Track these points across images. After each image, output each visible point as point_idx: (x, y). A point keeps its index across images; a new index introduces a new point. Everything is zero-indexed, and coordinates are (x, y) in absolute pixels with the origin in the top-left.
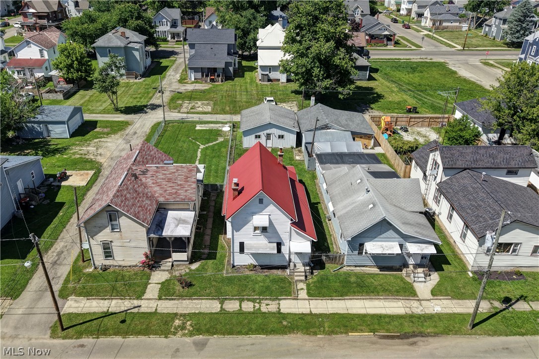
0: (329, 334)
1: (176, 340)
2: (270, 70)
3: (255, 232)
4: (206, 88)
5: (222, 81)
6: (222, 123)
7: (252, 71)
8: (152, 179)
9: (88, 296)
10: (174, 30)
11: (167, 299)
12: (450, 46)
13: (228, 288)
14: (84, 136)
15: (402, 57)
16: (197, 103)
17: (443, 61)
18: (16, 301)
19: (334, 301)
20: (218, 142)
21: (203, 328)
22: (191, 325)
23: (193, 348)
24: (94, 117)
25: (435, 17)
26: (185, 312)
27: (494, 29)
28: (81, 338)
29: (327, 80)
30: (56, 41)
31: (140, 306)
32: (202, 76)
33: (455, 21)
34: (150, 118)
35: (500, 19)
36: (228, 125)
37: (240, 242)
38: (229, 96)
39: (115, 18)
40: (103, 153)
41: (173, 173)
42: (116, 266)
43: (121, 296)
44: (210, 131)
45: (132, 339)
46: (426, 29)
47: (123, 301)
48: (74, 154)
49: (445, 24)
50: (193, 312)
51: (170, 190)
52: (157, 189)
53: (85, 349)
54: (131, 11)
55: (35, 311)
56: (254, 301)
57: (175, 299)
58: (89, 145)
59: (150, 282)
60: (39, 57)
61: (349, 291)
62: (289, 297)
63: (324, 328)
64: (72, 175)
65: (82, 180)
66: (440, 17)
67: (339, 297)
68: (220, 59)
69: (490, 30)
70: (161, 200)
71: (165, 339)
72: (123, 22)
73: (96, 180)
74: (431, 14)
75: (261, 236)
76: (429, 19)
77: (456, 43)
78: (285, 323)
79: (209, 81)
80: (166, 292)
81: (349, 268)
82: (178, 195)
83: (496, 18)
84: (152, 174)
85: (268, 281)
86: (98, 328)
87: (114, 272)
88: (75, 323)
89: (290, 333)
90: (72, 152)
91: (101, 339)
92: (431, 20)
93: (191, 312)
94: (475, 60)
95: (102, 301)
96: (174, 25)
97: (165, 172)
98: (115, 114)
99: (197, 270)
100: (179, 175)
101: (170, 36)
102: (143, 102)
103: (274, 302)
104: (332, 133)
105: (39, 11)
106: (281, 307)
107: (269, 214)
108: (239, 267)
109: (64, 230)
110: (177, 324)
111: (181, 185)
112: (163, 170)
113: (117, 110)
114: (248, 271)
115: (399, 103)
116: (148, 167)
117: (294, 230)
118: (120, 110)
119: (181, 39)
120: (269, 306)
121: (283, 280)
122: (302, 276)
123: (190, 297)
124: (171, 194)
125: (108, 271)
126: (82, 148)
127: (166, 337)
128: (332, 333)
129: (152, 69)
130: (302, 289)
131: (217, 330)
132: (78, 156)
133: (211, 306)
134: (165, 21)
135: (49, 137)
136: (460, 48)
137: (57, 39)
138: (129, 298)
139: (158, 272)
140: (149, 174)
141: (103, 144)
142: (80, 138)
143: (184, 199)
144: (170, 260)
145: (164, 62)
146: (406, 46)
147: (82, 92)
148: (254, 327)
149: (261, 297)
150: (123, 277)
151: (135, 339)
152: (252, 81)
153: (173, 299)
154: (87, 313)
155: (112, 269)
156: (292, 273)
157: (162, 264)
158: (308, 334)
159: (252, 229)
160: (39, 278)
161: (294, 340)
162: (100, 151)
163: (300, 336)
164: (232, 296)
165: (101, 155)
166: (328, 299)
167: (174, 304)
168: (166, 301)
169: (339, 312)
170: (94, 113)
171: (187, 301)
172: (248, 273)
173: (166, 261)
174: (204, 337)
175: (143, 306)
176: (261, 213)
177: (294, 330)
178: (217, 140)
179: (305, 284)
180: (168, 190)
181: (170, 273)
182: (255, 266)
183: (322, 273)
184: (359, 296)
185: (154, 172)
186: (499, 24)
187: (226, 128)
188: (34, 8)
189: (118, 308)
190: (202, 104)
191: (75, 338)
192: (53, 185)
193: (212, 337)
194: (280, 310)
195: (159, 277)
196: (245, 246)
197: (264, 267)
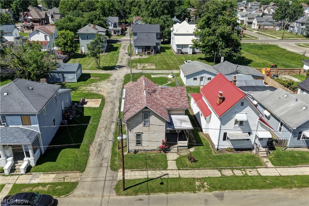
0: (300, 188)
1: (201, 194)
2: (182, 47)
3: (235, 126)
4: (147, 57)
5: (154, 54)
6: (166, 74)
7: (169, 49)
8: (160, 95)
9: (131, 169)
10: (115, 29)
11: (184, 169)
12: (273, 37)
13: (221, 162)
14: (85, 81)
15: (251, 43)
16: (145, 65)
17: (274, 44)
18: (84, 173)
19: (291, 168)
20: (168, 83)
21: (217, 186)
22: (207, 184)
23: (216, 199)
24: (86, 72)
25: (260, 24)
26: (199, 177)
27: (296, 29)
28: (138, 195)
29: (227, 48)
30: (53, 31)
31: (168, 174)
32: (143, 51)
33: (271, 25)
34: (121, 72)
35: (300, 23)
36: (170, 75)
37: (224, 133)
38: (162, 61)
39: (86, 19)
40: (101, 90)
41: (172, 91)
42: (142, 150)
43: (154, 168)
44: (161, 78)
45: (172, 195)
46: (255, 30)
47: (155, 171)
48: (84, 90)
49: (265, 27)
50: (204, 177)
51: (172, 102)
52: (164, 101)
53: (144, 201)
54: (95, 15)
55: (99, 179)
56: (240, 169)
57: (189, 169)
58: (90, 86)
59: (167, 159)
60: (44, 40)
61: (298, 162)
62: (262, 167)
63: (294, 184)
64: (88, 102)
65: (96, 104)
66: (262, 24)
67: (293, 165)
68: (153, 41)
69: (293, 30)
70: (168, 107)
71: (194, 194)
72: (91, 21)
73: (104, 104)
74: (257, 21)
75: (238, 128)
76: (256, 25)
77: (276, 36)
78: (268, 182)
79: (146, 53)
80: (180, 164)
81: (290, 149)
82: (178, 105)
83: (297, 23)
84: (159, 92)
85: (244, 157)
86: (147, 188)
87: (142, 154)
88: (130, 186)
89: (274, 188)
90: (81, 89)
91: (151, 195)
92: (257, 25)
93: (203, 177)
94: (293, 44)
95: (142, 172)
96: (115, 26)
97: (167, 91)
98: (98, 70)
99: (194, 152)
100: (176, 93)
101: (113, 32)
102: (113, 64)
103: (253, 170)
104: (241, 76)
105: (34, 18)
106: (259, 172)
107: (246, 112)
108: (221, 150)
109: (97, 131)
110: (198, 185)
111: (178, 98)
112: (165, 90)
113: (99, 68)
114: (229, 152)
115: (263, 64)
116: (156, 88)
117: (260, 123)
118: (101, 68)
119: (120, 34)
120: (253, 173)
121: (253, 157)
122: (265, 154)
123: (198, 168)
124: (173, 104)
125: (138, 153)
126: (87, 88)
127: (194, 192)
128: (301, 187)
129: (109, 48)
130: (267, 162)
131: (226, 188)
132: (87, 92)
133: (215, 173)
134: (111, 23)
135: (64, 81)
136: (280, 38)
137: (54, 30)
138: (158, 169)
139: (170, 153)
140: (157, 93)
141: (99, 85)
142: (83, 82)
143: (182, 107)
144: (176, 146)
145: (115, 45)
146: (250, 38)
147: (72, 60)
148: (249, 184)
149: (244, 167)
150: (149, 157)
151: (174, 194)
152: (172, 54)
153: (187, 169)
154: (135, 179)
155: (140, 152)
156: (257, 153)
157: (171, 149)
158: (286, 188)
159: (234, 122)
160: (93, 159)
161: (279, 192)
162: (99, 89)
163: (281, 189)
164: (225, 167)
165: (100, 91)
166: (287, 167)
167: (190, 172)
168: (184, 171)
169: (298, 174)
170: (86, 70)
171: (198, 171)
172: (229, 153)
173: (174, 147)
174: (220, 192)
175: (170, 174)
176: (241, 113)
177: (276, 186)
179: (268, 159)
180: (171, 102)
181: (178, 154)
182: (232, 149)
183: (276, 152)
184: (305, 164)
185: (160, 91)
186: (299, 25)
187: (170, 76)
188: (31, 16)
189: (154, 176)
190: (149, 65)
191: (134, 195)
192: (79, 107)
193: (224, 192)
194: (260, 174)
195: (172, 156)
196: (228, 135)
197: (237, 150)
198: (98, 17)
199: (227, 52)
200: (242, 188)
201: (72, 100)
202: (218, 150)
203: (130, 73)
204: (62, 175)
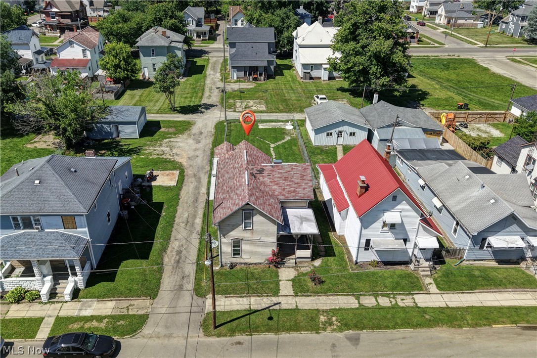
0: (473, 327)
1: (328, 335)
2: (312, 68)
3: (384, 229)
4: (252, 87)
5: (264, 80)
6: (282, 121)
7: (290, 69)
8: (269, 178)
9: (225, 294)
10: (199, 29)
11: (303, 295)
12: (470, 43)
13: (360, 285)
14: (152, 136)
15: (430, 54)
16: (249, 102)
17: (471, 58)
18: (156, 300)
19: (465, 294)
20: (286, 140)
21: (350, 323)
22: (337, 321)
23: (348, 343)
24: (153, 117)
25: (450, 15)
26: (325, 308)
27: (511, 26)
28: (235, 335)
29: (384, 78)
30: (96, 41)
31: (280, 303)
32: (245, 75)
33: (470, 18)
34: (209, 117)
35: (519, 16)
36: (290, 124)
37: (367, 239)
38: (277, 95)
39: (150, 18)
40: (178, 153)
41: (288, 171)
42: (242, 264)
43: (258, 293)
44: (275, 130)
45: (284, 336)
46: (442, 27)
47: (261, 298)
48: (150, 154)
49: (459, 21)
50: (333, 307)
51: (288, 188)
52: (275, 187)
53: (244, 346)
54: (165, 11)
55: (178, 309)
56: (388, 296)
57: (311, 295)
58: (161, 145)
59: (280, 279)
60: (82, 57)
61: (477, 285)
62: (422, 292)
63: (467, 320)
64: (158, 175)
65: (171, 180)
66: (454, 15)
67: (469, 290)
68: (262, 58)
69: (507, 27)
70: (282, 198)
71: (316, 335)
72: (158, 21)
73: (184, 180)
74: (445, 11)
75: (388, 232)
76: (443, 17)
77: (476, 40)
78: (427, 317)
79: (251, 80)
80: (299, 288)
81: (468, 262)
82: (297, 193)
83: (514, 15)
84: (268, 173)
85: (395, 276)
86: (248, 325)
87: (242, 269)
88: (223, 322)
89: (436, 327)
90: (147, 152)
91: (254, 336)
92: (446, 17)
93: (331, 308)
94: (502, 57)
95: (241, 299)
96: (199, 24)
97: (281, 171)
98: (173, 114)
99: (320, 266)
100: (295, 174)
101: (195, 35)
102: (194, 102)
103: (408, 297)
104: (404, 130)
105: (62, 11)
106: (416, 301)
107: (400, 210)
108: (362, 263)
109: (173, 229)
110: (323, 320)
111: (298, 183)
112: (278, 169)
113: (174, 110)
114: (373, 268)
115: (446, 100)
116: (264, 166)
117: (422, 225)
118: (177, 110)
119: (207, 38)
120: (404, 301)
121: (409, 276)
122: (427, 271)
123: (325, 293)
124: (290, 192)
125: (235, 269)
126: (155, 149)
127: (317, 333)
128: (476, 325)
129: (190, 68)
130: (430, 284)
131: (364, 326)
132: (156, 156)
133: (348, 302)
134: (191, 19)
135: (118, 137)
136: (482, 45)
137: (97, 39)
138: (266, 295)
139: (284, 269)
140: (266, 173)
141: (174, 144)
142: (150, 138)
143: (304, 197)
144: (293, 257)
145: (199, 61)
146: (429, 44)
147: (128, 92)
148: (399, 321)
149: (395, 292)
150: (253, 274)
151: (287, 335)
152: (294, 79)
153: (309, 296)
154: (230, 311)
155: (238, 267)
156: (416, 269)
157: (286, 262)
158: (453, 327)
159: (381, 224)
160: (169, 277)
161: (442, 333)
162: (175, 151)
163: (446, 329)
164: (365, 292)
165: (177, 155)
166: (459, 293)
167: (312, 300)
168: (304, 298)
169: (474, 305)
170: (152, 113)
171: (324, 298)
173: (289, 259)
174: (354, 332)
175: (282, 303)
176: (393, 210)
177: (438, 324)
178: (284, 138)
179: (432, 279)
180: (286, 189)
181: (295, 270)
182: (378, 263)
183: (444, 267)
184: (488, 289)
185: (270, 171)
186: (517, 21)
187: (289, 127)
188: (57, 8)
189: (259, 306)
190: (255, 103)
191: (230, 336)
192: (144, 186)
193: (361, 332)
194: (417, 304)
195: (286, 274)
196: (371, 243)
197: (386, 263)
198: (170, 13)
199: (385, 83)
200: (387, 327)
201: (133, 173)
202: (357, 263)
203: (224, 119)
204: (125, 304)
